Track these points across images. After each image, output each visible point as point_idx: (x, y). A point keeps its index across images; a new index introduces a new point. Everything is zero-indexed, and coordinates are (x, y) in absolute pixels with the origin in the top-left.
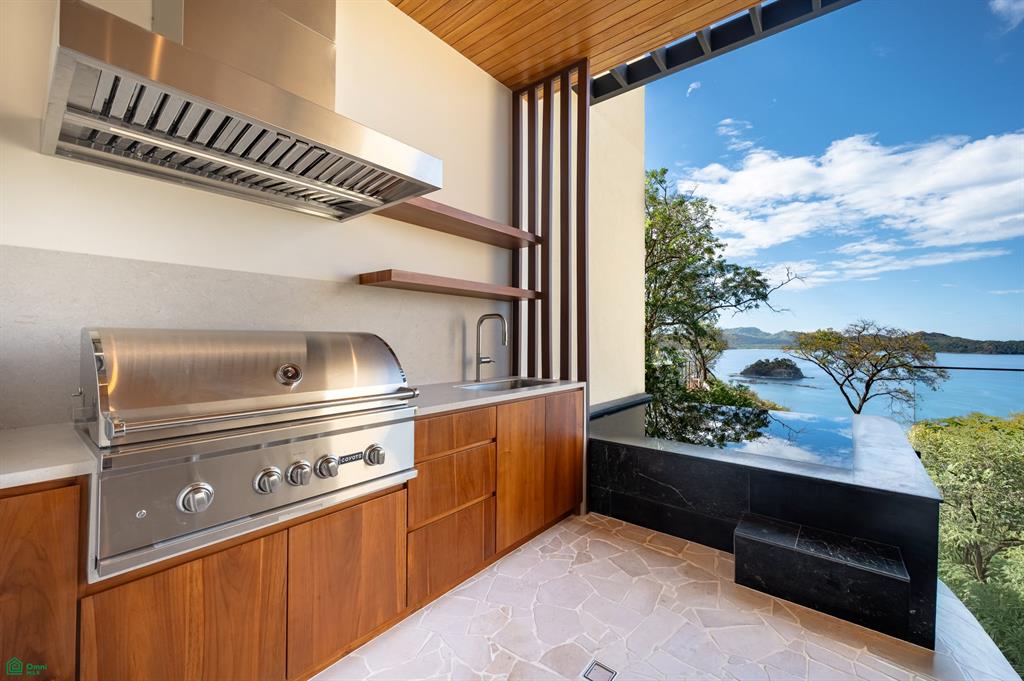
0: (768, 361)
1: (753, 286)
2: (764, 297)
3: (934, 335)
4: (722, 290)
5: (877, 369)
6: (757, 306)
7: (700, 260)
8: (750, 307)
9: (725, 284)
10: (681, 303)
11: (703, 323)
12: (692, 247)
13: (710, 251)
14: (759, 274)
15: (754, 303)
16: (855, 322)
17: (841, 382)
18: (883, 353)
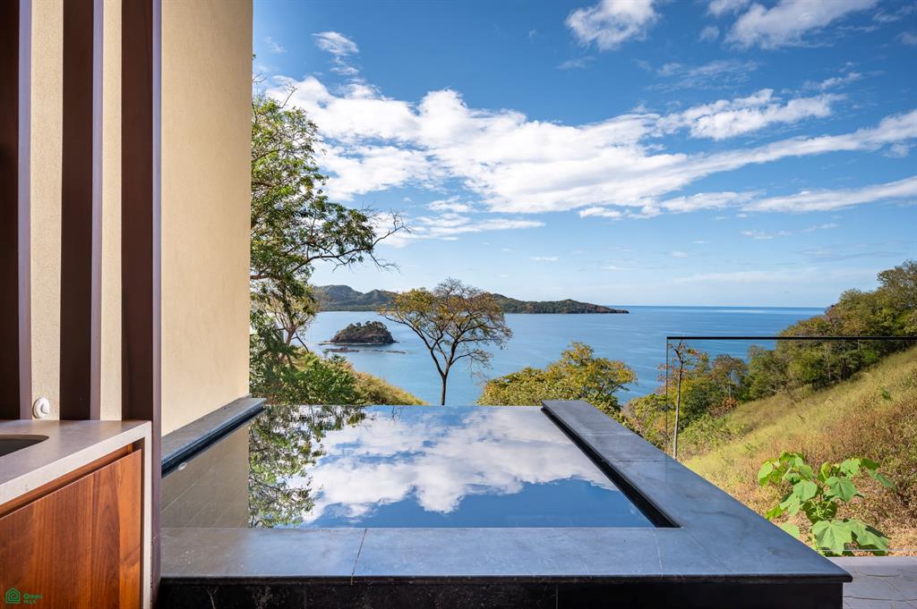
0: (359, 324)
1: (358, 234)
2: (369, 248)
3: (496, 295)
4: (321, 235)
5: (461, 329)
6: (361, 259)
7: (295, 193)
8: (353, 260)
9: (326, 229)
10: (271, 248)
11: (298, 278)
12: (285, 174)
13: (308, 182)
14: (365, 219)
15: (358, 255)
16: (444, 281)
17: (431, 346)
18: (466, 314)
